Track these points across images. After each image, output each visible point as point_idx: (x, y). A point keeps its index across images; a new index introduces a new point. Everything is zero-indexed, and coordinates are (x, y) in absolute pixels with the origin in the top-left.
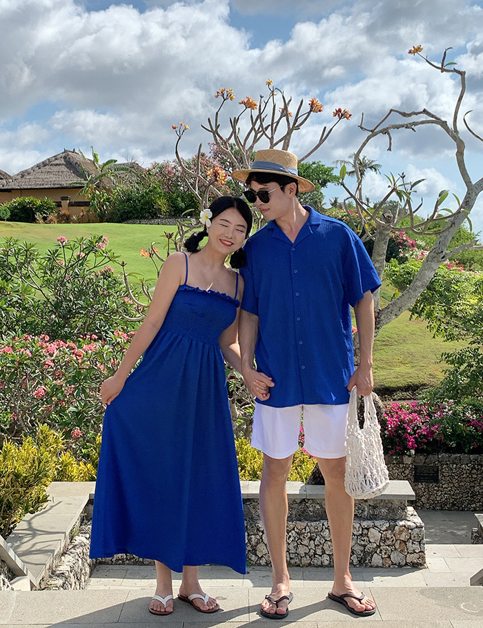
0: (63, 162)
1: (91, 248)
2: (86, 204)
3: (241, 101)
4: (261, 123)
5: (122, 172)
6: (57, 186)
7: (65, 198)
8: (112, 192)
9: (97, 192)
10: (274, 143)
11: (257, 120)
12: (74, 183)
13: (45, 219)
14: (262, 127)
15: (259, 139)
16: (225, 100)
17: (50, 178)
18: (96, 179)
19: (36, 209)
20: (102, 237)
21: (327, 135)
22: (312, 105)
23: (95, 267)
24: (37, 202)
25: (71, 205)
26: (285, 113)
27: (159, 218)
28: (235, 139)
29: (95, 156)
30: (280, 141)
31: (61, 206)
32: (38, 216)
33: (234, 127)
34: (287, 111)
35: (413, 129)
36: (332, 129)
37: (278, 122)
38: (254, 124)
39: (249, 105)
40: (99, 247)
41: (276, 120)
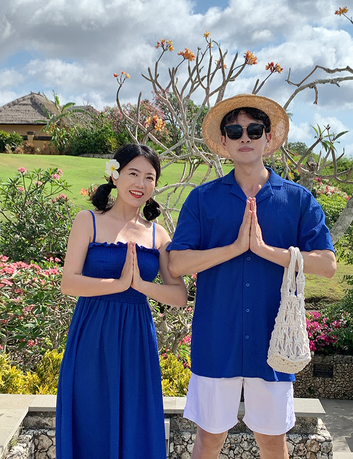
0: (29, 102)
1: (47, 178)
2: (49, 139)
3: (179, 52)
4: (198, 74)
5: (79, 113)
6: (24, 123)
7: (31, 133)
8: (70, 130)
9: (58, 129)
10: (210, 93)
11: (194, 71)
12: (39, 121)
13: (13, 149)
14: (199, 78)
15: (195, 89)
16: (164, 50)
17: (18, 115)
18: (57, 118)
19: (6, 141)
20: (57, 169)
21: (260, 88)
22: (247, 57)
23: (51, 194)
24: (7, 135)
25: (35, 139)
26: (221, 65)
27: (110, 153)
28: (173, 88)
29: (56, 98)
30: (216, 91)
31: (27, 139)
32: (7, 147)
33: (172, 77)
34: (222, 63)
35: (338, 85)
36: (264, 82)
37: (214, 74)
38: (191, 75)
39: (187, 56)
40: (55, 178)
41: (212, 72)
